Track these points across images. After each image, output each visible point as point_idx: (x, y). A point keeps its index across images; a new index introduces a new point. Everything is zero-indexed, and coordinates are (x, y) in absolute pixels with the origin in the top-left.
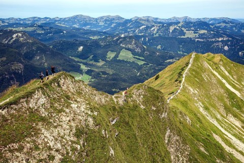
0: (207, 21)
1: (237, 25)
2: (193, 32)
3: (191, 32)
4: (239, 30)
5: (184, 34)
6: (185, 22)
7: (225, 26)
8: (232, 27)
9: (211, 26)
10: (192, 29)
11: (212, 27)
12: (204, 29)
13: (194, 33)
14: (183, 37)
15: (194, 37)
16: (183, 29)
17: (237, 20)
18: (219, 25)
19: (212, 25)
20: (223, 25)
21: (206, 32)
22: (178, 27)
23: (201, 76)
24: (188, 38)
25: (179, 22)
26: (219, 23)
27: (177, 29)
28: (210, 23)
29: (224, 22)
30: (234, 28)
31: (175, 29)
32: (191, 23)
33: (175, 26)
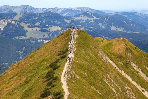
0: (59, 12)
1: (103, 19)
2: (39, 29)
3: (35, 29)
4: (107, 27)
5: (24, 33)
6: (25, 13)
7: (87, 21)
8: (97, 22)
9: (66, 21)
10: (37, 24)
11: (68, 21)
12: (56, 25)
13: (42, 31)
14: (23, 37)
15: (42, 37)
16: (22, 24)
17: (103, 12)
18: (77, 19)
19: (67, 18)
20: (84, 18)
21: (59, 29)
22: (13, 22)
23: (103, 81)
24: (31, 38)
25: (15, 14)
26: (77, 16)
27: (12, 25)
28: (64, 15)
29: (85, 14)
30: (100, 24)
31: (9, 24)
32: (35, 15)
33: (9, 20)
